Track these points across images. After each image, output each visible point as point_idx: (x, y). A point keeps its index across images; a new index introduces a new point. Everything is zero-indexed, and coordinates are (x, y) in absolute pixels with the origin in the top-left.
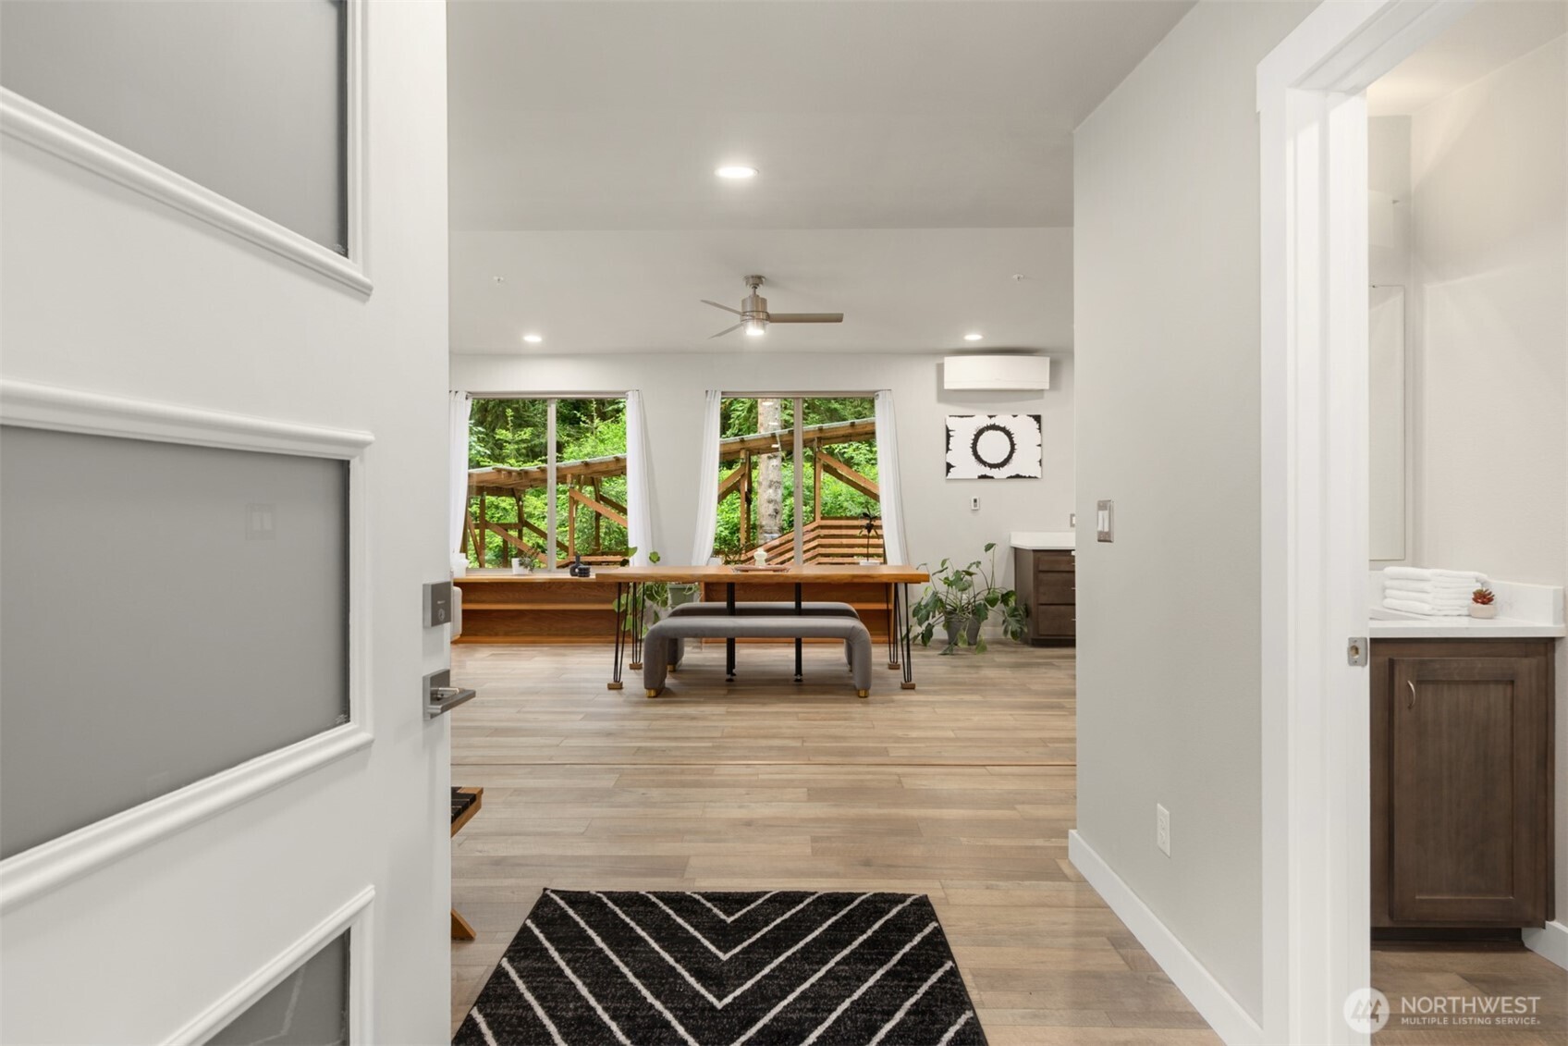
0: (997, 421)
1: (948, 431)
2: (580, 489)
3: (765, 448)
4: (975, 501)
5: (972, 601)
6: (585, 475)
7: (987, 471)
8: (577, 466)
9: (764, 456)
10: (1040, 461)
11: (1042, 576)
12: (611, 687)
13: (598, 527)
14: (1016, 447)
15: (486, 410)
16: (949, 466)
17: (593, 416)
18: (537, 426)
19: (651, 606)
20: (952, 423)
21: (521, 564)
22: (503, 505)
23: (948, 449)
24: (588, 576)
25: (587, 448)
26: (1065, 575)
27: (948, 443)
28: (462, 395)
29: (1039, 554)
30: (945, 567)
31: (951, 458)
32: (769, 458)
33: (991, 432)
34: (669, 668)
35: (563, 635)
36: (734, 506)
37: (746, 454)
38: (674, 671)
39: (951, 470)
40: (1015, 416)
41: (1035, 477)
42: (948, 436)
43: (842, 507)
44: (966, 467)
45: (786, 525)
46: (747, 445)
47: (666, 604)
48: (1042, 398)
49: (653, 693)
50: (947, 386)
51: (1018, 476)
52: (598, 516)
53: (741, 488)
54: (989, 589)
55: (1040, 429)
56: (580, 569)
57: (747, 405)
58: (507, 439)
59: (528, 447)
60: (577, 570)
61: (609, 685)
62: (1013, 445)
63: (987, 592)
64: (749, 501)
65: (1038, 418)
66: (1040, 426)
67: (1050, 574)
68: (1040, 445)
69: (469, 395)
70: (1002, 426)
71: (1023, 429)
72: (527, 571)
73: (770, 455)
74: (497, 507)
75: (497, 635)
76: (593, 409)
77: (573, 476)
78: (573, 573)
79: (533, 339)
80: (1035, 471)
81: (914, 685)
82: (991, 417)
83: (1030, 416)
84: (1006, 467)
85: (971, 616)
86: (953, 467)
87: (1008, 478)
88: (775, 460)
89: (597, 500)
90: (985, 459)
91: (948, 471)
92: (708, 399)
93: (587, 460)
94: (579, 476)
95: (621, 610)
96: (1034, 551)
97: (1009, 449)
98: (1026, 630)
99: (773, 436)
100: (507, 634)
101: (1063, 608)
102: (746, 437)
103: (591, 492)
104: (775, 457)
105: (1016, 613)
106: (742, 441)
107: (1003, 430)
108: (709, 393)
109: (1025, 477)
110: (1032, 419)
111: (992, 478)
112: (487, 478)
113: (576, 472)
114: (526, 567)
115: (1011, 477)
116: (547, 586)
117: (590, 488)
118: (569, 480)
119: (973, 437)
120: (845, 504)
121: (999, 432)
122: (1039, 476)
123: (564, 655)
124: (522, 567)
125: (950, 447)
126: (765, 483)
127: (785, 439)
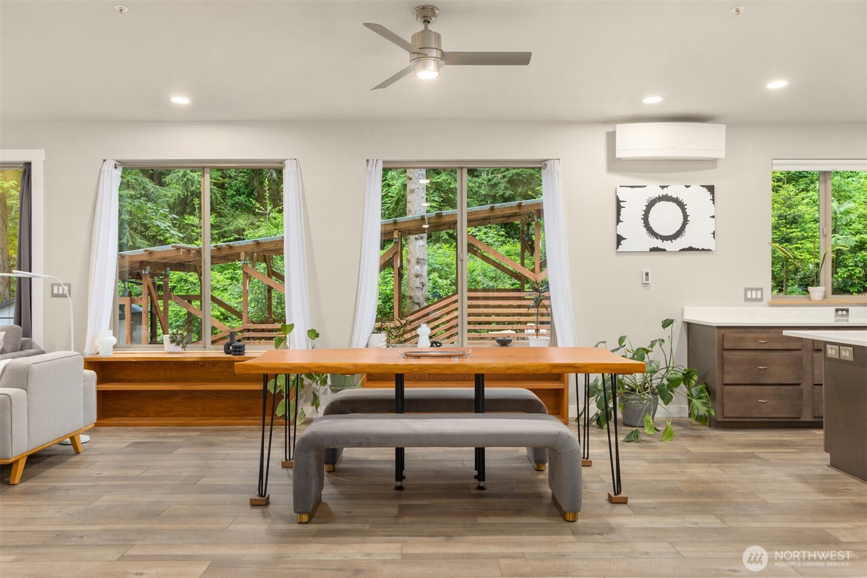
0: (671, 192)
1: (618, 202)
2: (254, 266)
3: (415, 229)
4: (647, 274)
5: (649, 379)
6: (258, 253)
7: (659, 243)
8: (250, 245)
9: (412, 237)
10: (714, 233)
11: (728, 355)
12: (254, 504)
13: (270, 298)
14: (689, 218)
15: (186, 204)
16: (620, 239)
17: (266, 203)
18: (227, 216)
19: (310, 385)
20: (623, 194)
21: (172, 341)
22: (191, 279)
23: (618, 221)
24: (243, 354)
25: (262, 231)
26: (750, 353)
27: (618, 214)
28: (109, 165)
29: (724, 331)
30: (623, 344)
31: (622, 230)
32: (416, 239)
33: (663, 204)
34: (326, 467)
35: (217, 416)
36: (386, 280)
37: (398, 234)
38: (333, 471)
39: (622, 242)
40: (687, 187)
41: (709, 250)
42: (619, 208)
43: (475, 281)
44: (637, 239)
45: (430, 296)
46: (399, 227)
47: (326, 383)
48: (715, 167)
49: (305, 518)
50: (618, 155)
51: (691, 249)
52: (270, 289)
53: (395, 264)
54: (667, 368)
55: (713, 200)
56: (235, 347)
57: (395, 199)
58: (194, 224)
59: (220, 233)
60: (231, 348)
61: (251, 500)
62: (685, 216)
63: (665, 370)
64: (401, 276)
65: (711, 189)
66: (713, 197)
67: (735, 353)
68: (713, 217)
69: (119, 164)
70: (675, 196)
71: (696, 198)
72: (179, 349)
73: (417, 236)
74: (186, 281)
75: (147, 416)
76: (267, 197)
77: (247, 254)
78: (227, 351)
79: (180, 100)
80: (709, 243)
81: (626, 498)
82: (663, 187)
83: (703, 186)
84: (678, 239)
85: (651, 396)
86: (624, 239)
87: (680, 250)
88: (421, 241)
89: (269, 276)
90: (656, 231)
91: (618, 244)
92: (369, 168)
93: (259, 239)
94: (253, 253)
95: (277, 391)
96: (718, 327)
97: (682, 220)
98: (713, 413)
99: (423, 218)
100: (158, 415)
101: (749, 388)
102: (399, 219)
103: (264, 269)
104: (422, 238)
105: (702, 395)
106: (395, 223)
107: (677, 201)
108: (370, 162)
109: (698, 250)
110: (705, 190)
111: (664, 250)
112: (167, 255)
113: (248, 250)
114: (178, 344)
115: (684, 250)
116: (201, 364)
117: (264, 265)
118: (243, 256)
119: (645, 208)
120: (479, 278)
121: (671, 203)
122: (713, 248)
123: (212, 445)
124: (174, 345)
125: (621, 218)
126: (413, 261)
127: (432, 221)
